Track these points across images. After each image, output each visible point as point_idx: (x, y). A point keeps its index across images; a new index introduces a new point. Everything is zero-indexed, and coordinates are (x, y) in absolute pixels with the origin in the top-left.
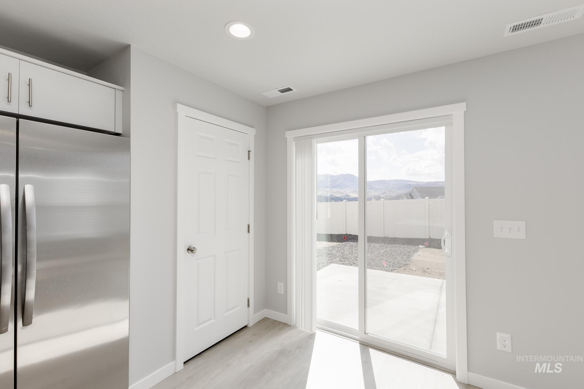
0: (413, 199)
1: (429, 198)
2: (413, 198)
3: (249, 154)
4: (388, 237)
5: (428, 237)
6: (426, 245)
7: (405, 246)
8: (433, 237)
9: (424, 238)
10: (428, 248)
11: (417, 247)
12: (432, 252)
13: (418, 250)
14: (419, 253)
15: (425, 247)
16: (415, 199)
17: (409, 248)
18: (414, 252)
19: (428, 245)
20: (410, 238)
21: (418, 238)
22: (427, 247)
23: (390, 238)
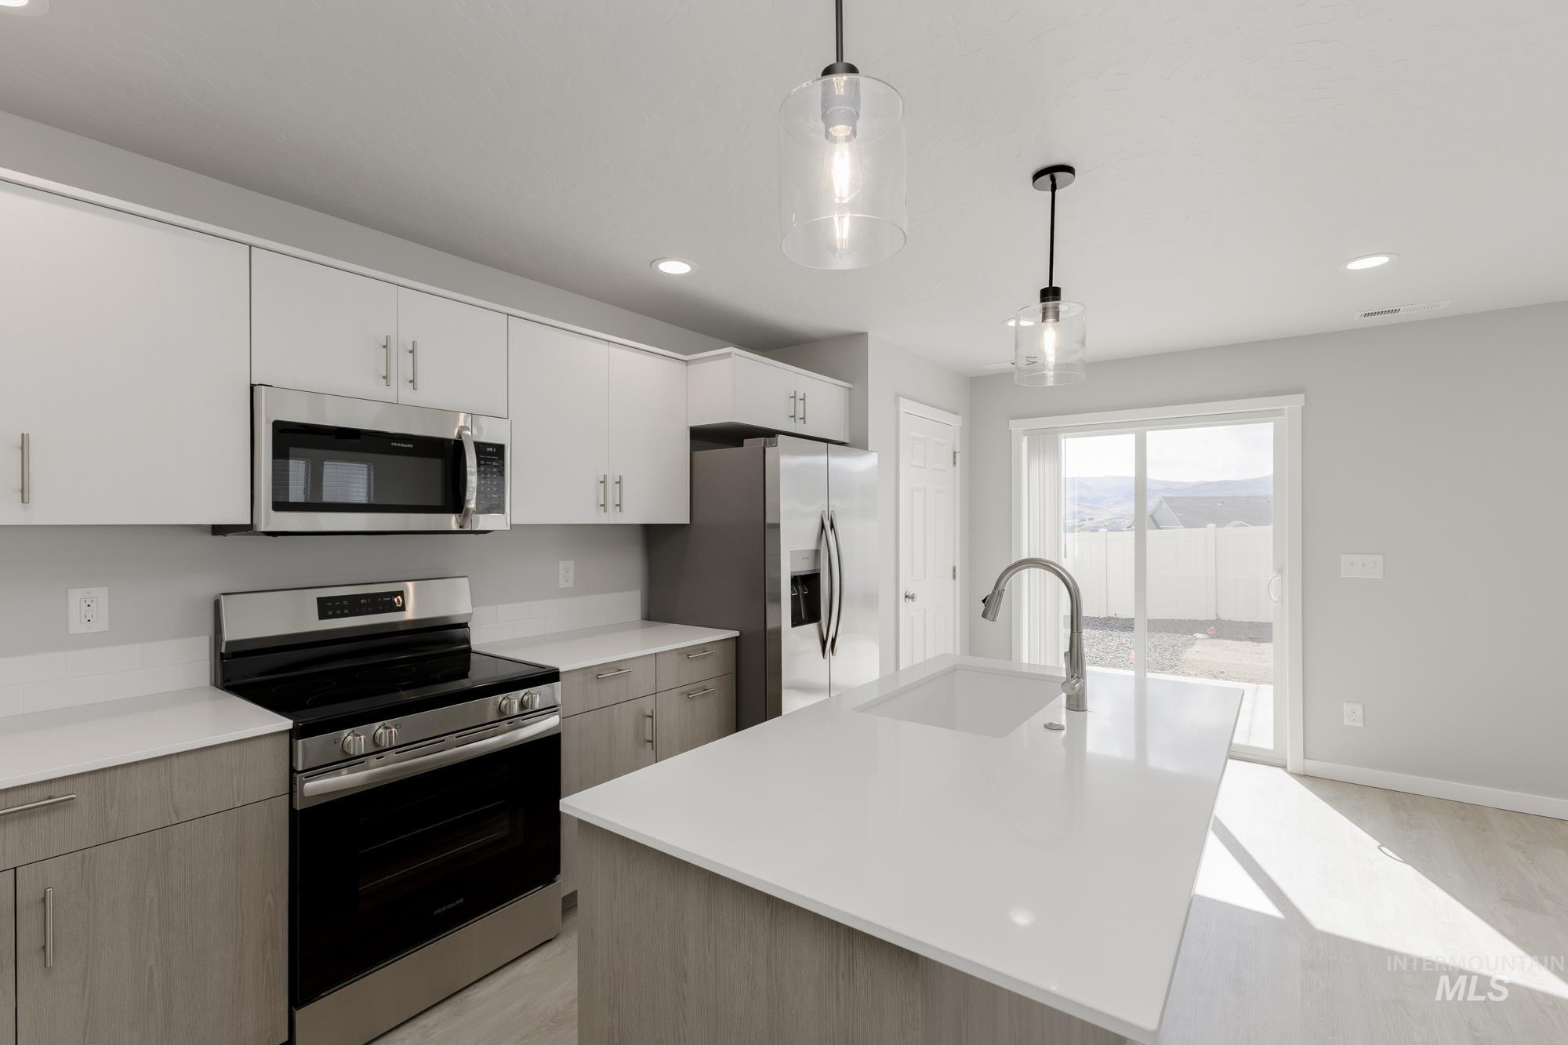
0: (1161, 529)
1: (1217, 527)
2: (1159, 528)
3: (955, 457)
4: (1118, 617)
5: (1213, 618)
6: (1210, 633)
7: (1164, 635)
8: (1224, 617)
9: (1204, 618)
10: (1217, 640)
11: (1190, 637)
12: (1227, 647)
13: (1194, 644)
14: (1197, 647)
15: (1208, 637)
16: (1166, 528)
17: (1172, 639)
18: (1186, 645)
19: (1214, 632)
20: (1170, 618)
21: (1190, 620)
22: (1212, 637)
23: (1123, 619)
